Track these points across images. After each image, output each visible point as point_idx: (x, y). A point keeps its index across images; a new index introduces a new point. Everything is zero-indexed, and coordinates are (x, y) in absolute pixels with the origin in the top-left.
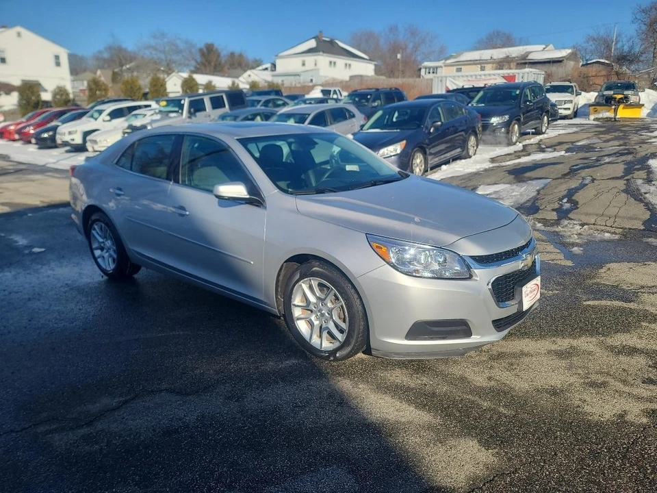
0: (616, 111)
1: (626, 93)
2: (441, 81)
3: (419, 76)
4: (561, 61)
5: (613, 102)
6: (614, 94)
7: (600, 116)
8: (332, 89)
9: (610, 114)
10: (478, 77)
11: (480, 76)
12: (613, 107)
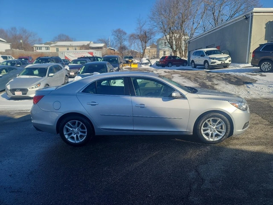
0: (131, 65)
1: (132, 59)
2: (62, 53)
3: (33, 50)
4: (102, 48)
5: (129, 63)
6: (129, 60)
7: (126, 67)
8: (8, 56)
9: (129, 67)
10: (78, 53)
11: (79, 52)
12: (130, 64)
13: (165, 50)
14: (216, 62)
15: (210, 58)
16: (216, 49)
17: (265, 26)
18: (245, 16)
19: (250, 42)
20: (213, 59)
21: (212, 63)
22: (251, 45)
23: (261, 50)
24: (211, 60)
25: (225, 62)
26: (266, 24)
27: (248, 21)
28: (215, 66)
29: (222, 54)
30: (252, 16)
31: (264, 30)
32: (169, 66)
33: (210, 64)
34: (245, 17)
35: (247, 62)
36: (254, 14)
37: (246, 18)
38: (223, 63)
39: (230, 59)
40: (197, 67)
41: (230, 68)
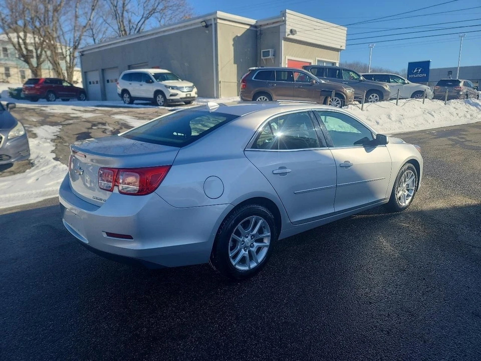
13: (8, 66)
14: (177, 94)
15: (166, 86)
16: (166, 71)
17: (232, 43)
18: (204, 21)
19: (217, 65)
20: (173, 88)
21: (171, 95)
22: (219, 70)
23: (253, 79)
24: (169, 89)
25: (190, 94)
26: (234, 40)
27: (208, 30)
28: (177, 101)
29: (180, 80)
30: (216, 24)
31: (232, 48)
32: (50, 99)
33: (168, 97)
34: (204, 24)
35: (215, 95)
36: (219, 21)
37: (207, 26)
38: (188, 96)
39: (195, 90)
40: (136, 102)
41: (195, 104)
